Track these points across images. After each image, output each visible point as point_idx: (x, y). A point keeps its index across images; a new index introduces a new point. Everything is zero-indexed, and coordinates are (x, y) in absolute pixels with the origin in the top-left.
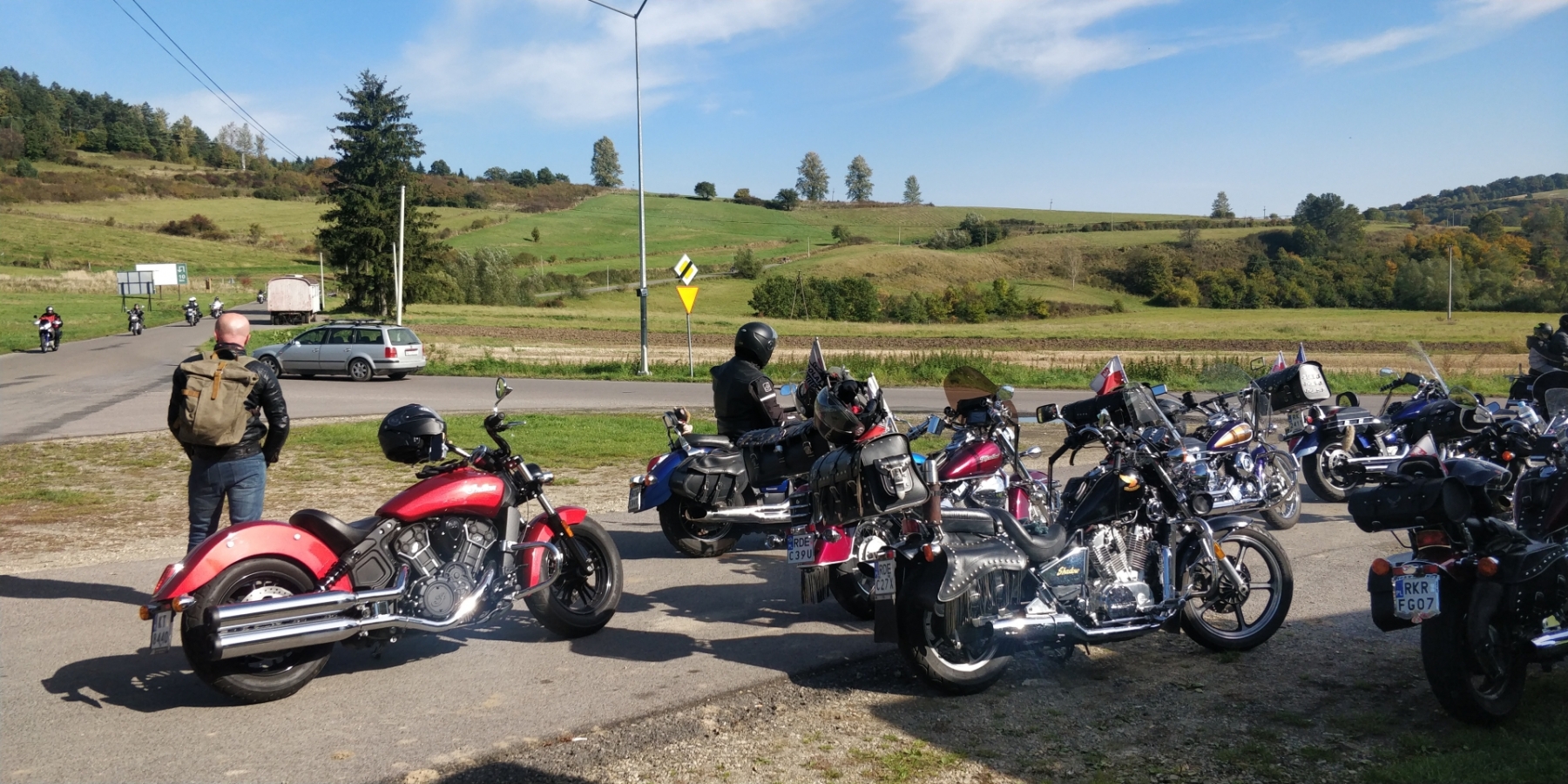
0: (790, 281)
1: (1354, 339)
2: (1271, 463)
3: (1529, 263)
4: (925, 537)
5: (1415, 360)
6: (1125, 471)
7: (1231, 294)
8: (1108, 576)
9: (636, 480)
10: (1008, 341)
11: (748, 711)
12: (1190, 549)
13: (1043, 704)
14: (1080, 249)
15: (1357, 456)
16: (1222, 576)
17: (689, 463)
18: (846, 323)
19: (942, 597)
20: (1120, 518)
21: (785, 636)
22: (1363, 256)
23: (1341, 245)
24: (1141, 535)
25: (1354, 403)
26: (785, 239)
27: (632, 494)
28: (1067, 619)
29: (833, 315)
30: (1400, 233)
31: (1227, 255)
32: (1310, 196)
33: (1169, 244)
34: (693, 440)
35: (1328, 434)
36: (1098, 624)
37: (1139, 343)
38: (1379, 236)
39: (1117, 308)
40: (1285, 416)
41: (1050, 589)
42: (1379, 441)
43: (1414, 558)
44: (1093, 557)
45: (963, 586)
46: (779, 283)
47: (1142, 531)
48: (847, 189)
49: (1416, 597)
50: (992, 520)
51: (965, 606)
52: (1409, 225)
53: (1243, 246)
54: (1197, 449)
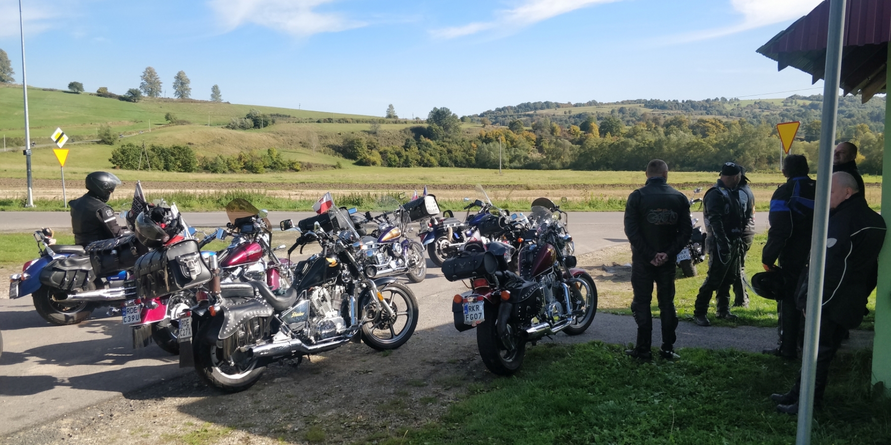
0: (137, 147)
1: (457, 183)
2: (411, 248)
3: (535, 145)
4: (211, 301)
5: (479, 194)
6: (329, 256)
7: (397, 159)
8: (321, 315)
9: (15, 277)
10: (277, 184)
11: (93, 419)
12: (365, 298)
13: (283, 392)
14: (317, 132)
15: (453, 242)
16: (383, 310)
17: (53, 264)
18: (175, 173)
19: (221, 336)
20: (327, 282)
21: (122, 370)
22: (461, 141)
23: (450, 135)
24: (339, 291)
25: (452, 216)
26: (134, 120)
27: (12, 286)
28: (297, 342)
29: (167, 168)
30: (477, 130)
31: (395, 138)
32: (435, 108)
33: (365, 131)
34: (56, 249)
35: (439, 232)
36: (315, 343)
37: (350, 186)
38: (468, 131)
39: (338, 166)
40: (418, 223)
41: (287, 326)
42: (464, 235)
43: (473, 293)
44: (312, 305)
45: (234, 329)
46: (130, 148)
47: (340, 288)
48: (174, 91)
49: (474, 313)
50: (252, 288)
51: (236, 340)
52: (482, 125)
53: (403, 134)
54: (371, 242)
